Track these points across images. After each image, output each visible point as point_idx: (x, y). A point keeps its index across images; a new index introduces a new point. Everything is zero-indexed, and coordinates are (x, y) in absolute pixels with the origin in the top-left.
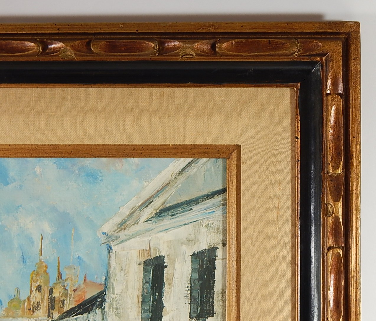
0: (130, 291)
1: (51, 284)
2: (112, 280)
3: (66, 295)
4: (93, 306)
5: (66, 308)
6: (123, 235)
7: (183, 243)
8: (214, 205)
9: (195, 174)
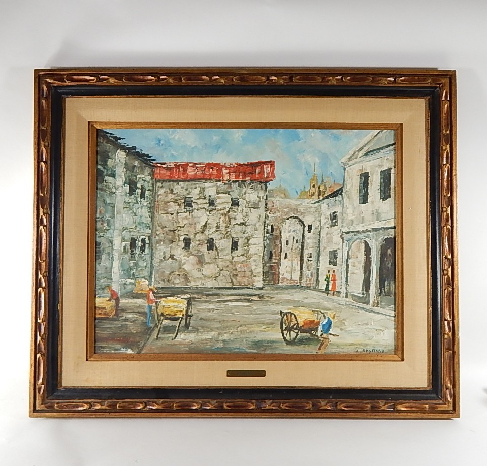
0: (354, 187)
1: (319, 184)
2: (346, 183)
3: (326, 189)
4: (338, 193)
5: (326, 195)
6: (350, 163)
7: (377, 167)
8: (390, 150)
9: (382, 137)
